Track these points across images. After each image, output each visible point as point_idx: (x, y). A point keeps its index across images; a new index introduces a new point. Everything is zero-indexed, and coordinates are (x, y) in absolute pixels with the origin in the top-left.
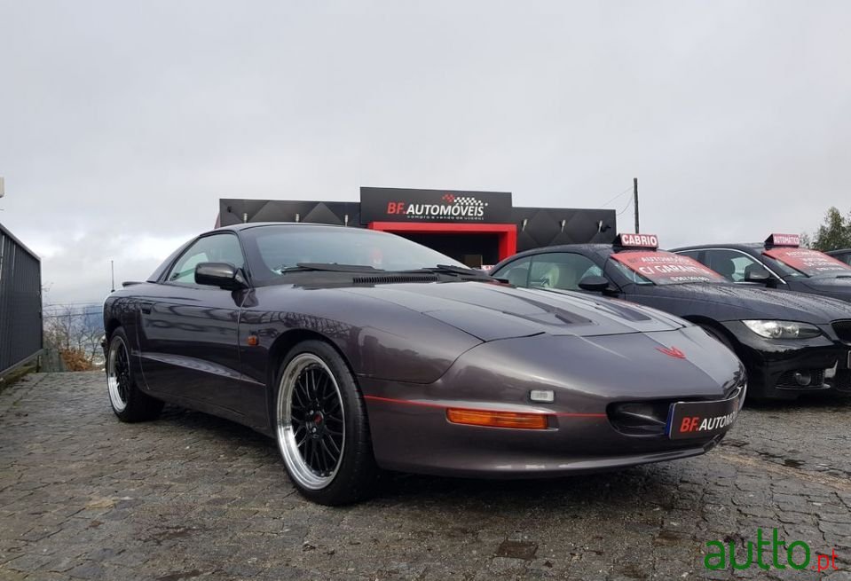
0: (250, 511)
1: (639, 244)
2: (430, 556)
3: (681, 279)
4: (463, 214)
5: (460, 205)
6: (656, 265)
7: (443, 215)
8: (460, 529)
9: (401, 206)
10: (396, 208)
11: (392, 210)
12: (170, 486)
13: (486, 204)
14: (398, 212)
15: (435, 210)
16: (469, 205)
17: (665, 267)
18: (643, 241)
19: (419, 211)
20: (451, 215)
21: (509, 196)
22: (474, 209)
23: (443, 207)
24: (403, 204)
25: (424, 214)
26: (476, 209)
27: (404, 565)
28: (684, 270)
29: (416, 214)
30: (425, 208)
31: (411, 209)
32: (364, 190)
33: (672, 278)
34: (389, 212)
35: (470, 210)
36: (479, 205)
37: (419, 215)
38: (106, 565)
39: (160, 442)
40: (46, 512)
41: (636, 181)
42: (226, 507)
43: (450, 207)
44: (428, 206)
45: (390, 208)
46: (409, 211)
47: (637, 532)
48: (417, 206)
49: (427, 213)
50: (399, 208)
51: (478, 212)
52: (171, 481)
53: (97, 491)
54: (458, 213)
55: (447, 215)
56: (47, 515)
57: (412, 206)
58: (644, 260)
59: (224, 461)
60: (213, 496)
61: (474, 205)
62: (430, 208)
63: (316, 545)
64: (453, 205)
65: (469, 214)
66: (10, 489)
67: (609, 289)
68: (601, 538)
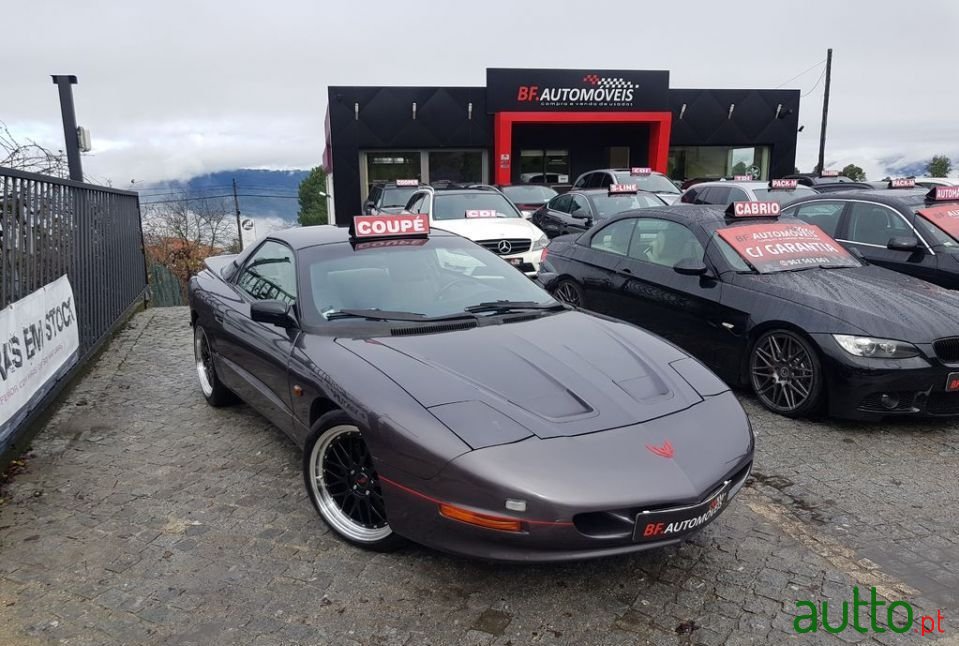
0: (292, 550)
1: (755, 213)
2: (418, 623)
3: (792, 262)
4: (608, 99)
5: (604, 88)
6: (767, 243)
7: (584, 101)
8: (456, 589)
9: (534, 91)
10: (528, 93)
11: (523, 96)
12: (234, 509)
13: (637, 86)
14: (530, 99)
15: (574, 95)
16: (616, 88)
17: (778, 246)
18: (762, 209)
19: (555, 96)
20: (594, 101)
21: (665, 75)
22: (621, 93)
23: (584, 91)
24: (536, 88)
25: (561, 100)
26: (625, 93)
27: (394, 631)
28: (801, 249)
29: (551, 101)
30: (563, 93)
31: (546, 95)
32: (490, 72)
33: (782, 262)
34: (520, 98)
35: (616, 94)
36: (628, 88)
37: (555, 102)
38: (169, 606)
39: (237, 443)
40: (131, 535)
41: (830, 52)
42: (274, 543)
43: (592, 91)
44: (566, 90)
45: (521, 93)
46: (543, 96)
47: (606, 610)
48: (553, 90)
49: (564, 99)
50: (531, 94)
51: (627, 97)
52: (237, 503)
53: (174, 509)
54: (602, 98)
55: (589, 101)
56: (133, 539)
57: (547, 90)
58: (755, 236)
59: (286, 476)
60: (267, 526)
61: (622, 88)
62: (568, 93)
63: (332, 600)
64: (596, 87)
65: (615, 99)
66: (106, 501)
67: (707, 274)
68: (570, 615)
